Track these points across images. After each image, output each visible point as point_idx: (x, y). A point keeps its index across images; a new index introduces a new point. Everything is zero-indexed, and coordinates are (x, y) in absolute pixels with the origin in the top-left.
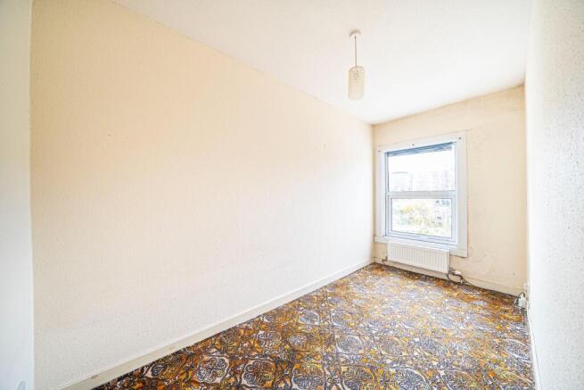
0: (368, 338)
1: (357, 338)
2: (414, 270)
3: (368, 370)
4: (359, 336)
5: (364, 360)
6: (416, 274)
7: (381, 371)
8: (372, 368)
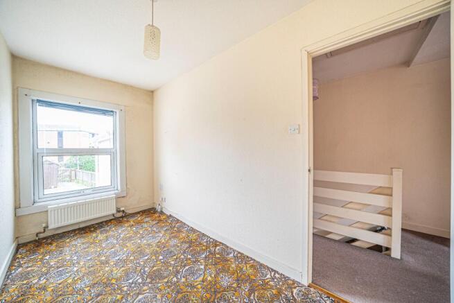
0: (145, 288)
1: (140, 297)
2: (82, 226)
3: (180, 296)
4: (139, 294)
5: (169, 296)
6: (89, 227)
7: (182, 287)
8: (178, 292)
